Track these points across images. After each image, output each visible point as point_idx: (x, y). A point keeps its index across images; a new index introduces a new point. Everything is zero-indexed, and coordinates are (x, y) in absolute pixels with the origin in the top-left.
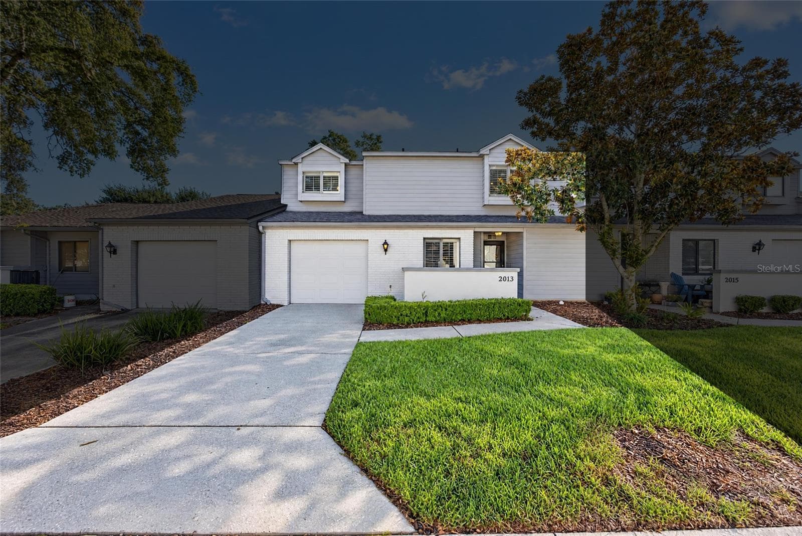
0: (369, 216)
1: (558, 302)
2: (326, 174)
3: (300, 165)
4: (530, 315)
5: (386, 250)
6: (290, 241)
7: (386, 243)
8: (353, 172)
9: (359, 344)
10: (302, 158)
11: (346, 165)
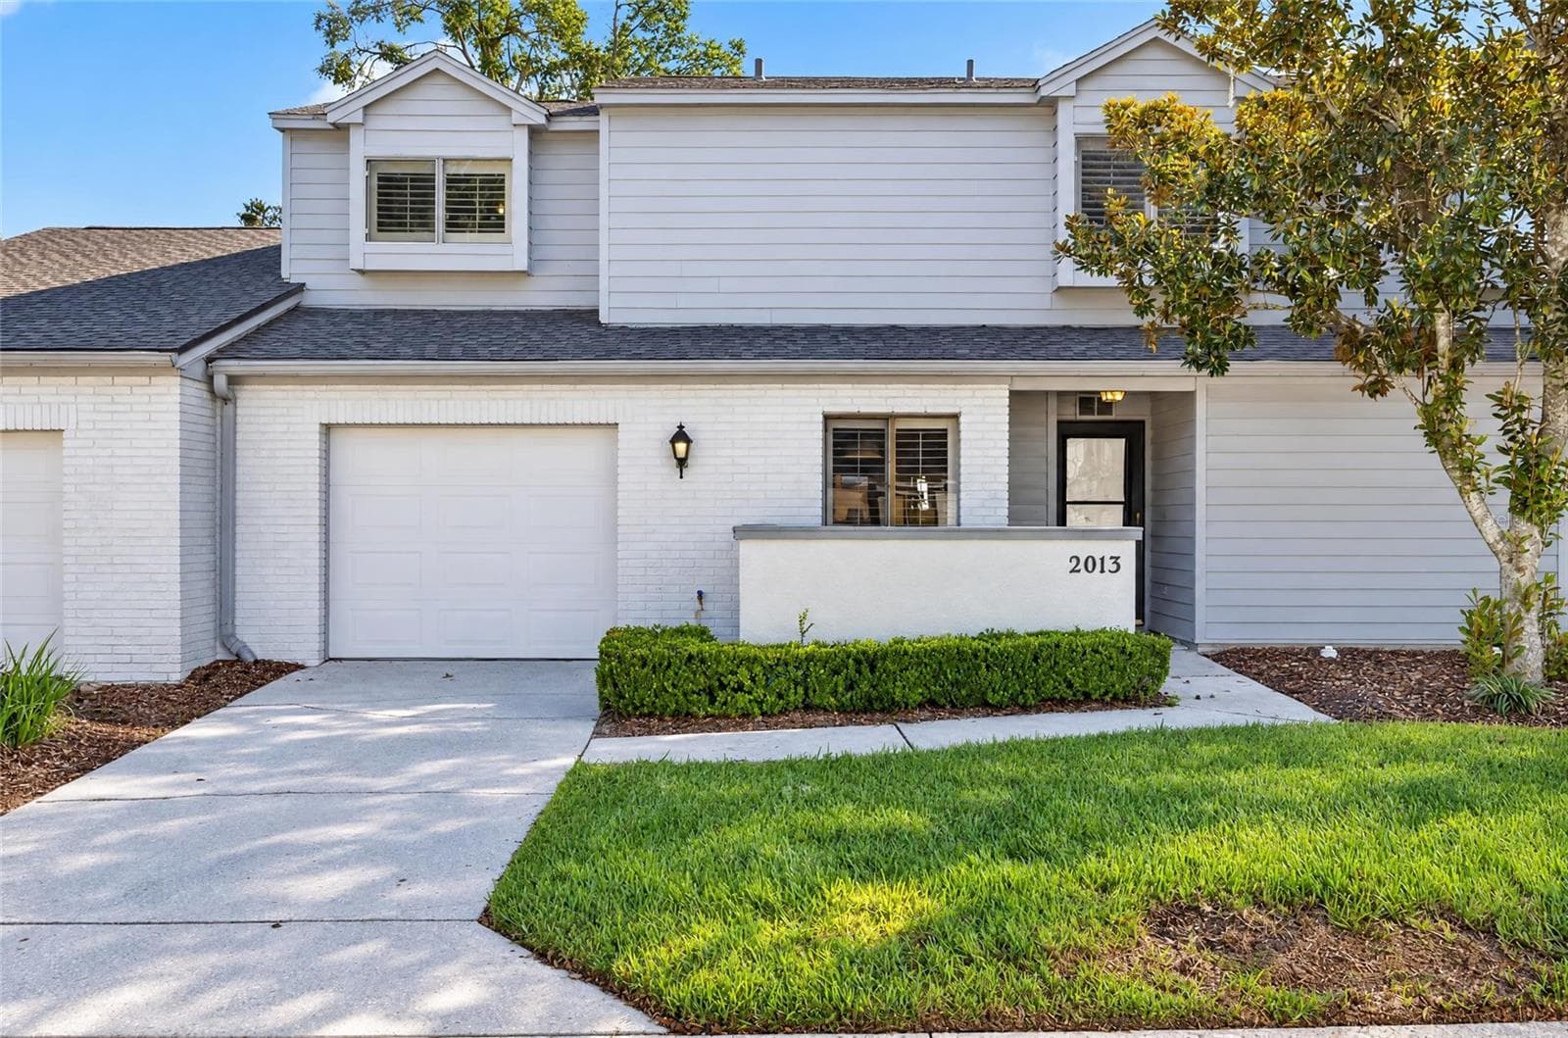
0: (624, 331)
1: (1316, 651)
2: (453, 170)
3: (355, 136)
4: (1169, 686)
5: (682, 463)
6: (327, 428)
7: (681, 435)
8: (562, 161)
9: (577, 776)
10: (366, 107)
11: (534, 132)
